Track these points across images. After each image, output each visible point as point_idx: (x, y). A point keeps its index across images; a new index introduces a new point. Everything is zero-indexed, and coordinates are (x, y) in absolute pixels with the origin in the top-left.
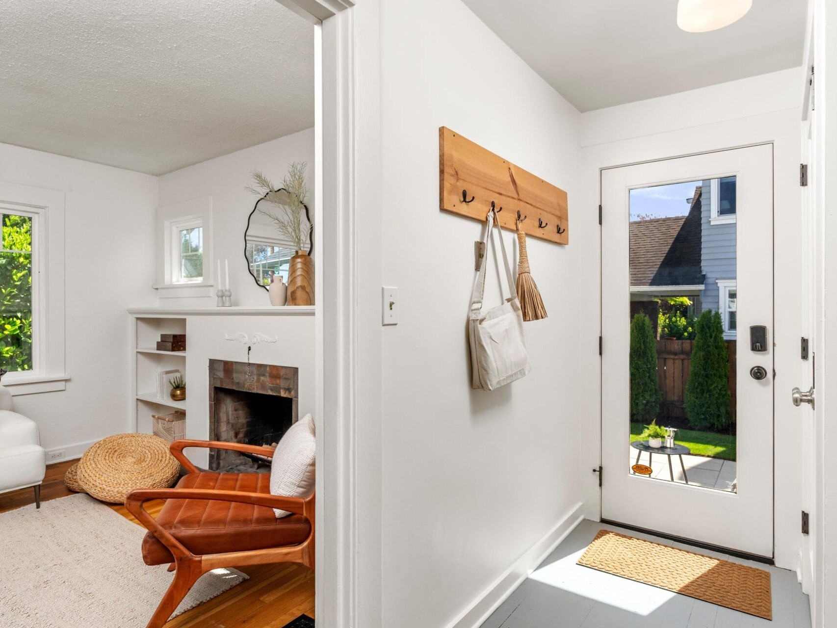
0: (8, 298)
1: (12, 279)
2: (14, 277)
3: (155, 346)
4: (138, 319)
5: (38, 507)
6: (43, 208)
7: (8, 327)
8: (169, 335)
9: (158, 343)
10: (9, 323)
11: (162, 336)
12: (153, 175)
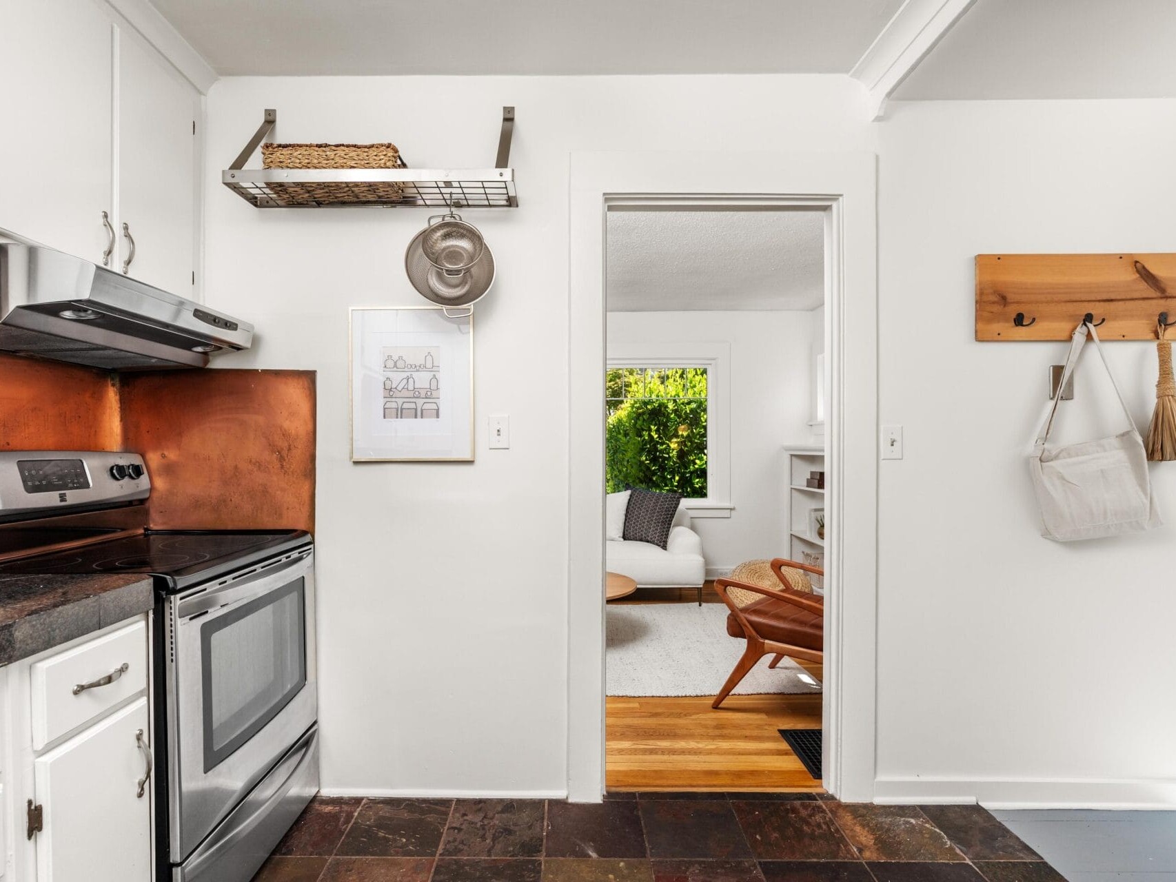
0: (698, 436)
1: (701, 420)
2: (702, 418)
3: (805, 483)
4: (792, 455)
5: (700, 605)
6: (714, 359)
7: (697, 461)
8: (817, 472)
9: (808, 479)
10: (698, 459)
11: (812, 473)
12: (807, 310)
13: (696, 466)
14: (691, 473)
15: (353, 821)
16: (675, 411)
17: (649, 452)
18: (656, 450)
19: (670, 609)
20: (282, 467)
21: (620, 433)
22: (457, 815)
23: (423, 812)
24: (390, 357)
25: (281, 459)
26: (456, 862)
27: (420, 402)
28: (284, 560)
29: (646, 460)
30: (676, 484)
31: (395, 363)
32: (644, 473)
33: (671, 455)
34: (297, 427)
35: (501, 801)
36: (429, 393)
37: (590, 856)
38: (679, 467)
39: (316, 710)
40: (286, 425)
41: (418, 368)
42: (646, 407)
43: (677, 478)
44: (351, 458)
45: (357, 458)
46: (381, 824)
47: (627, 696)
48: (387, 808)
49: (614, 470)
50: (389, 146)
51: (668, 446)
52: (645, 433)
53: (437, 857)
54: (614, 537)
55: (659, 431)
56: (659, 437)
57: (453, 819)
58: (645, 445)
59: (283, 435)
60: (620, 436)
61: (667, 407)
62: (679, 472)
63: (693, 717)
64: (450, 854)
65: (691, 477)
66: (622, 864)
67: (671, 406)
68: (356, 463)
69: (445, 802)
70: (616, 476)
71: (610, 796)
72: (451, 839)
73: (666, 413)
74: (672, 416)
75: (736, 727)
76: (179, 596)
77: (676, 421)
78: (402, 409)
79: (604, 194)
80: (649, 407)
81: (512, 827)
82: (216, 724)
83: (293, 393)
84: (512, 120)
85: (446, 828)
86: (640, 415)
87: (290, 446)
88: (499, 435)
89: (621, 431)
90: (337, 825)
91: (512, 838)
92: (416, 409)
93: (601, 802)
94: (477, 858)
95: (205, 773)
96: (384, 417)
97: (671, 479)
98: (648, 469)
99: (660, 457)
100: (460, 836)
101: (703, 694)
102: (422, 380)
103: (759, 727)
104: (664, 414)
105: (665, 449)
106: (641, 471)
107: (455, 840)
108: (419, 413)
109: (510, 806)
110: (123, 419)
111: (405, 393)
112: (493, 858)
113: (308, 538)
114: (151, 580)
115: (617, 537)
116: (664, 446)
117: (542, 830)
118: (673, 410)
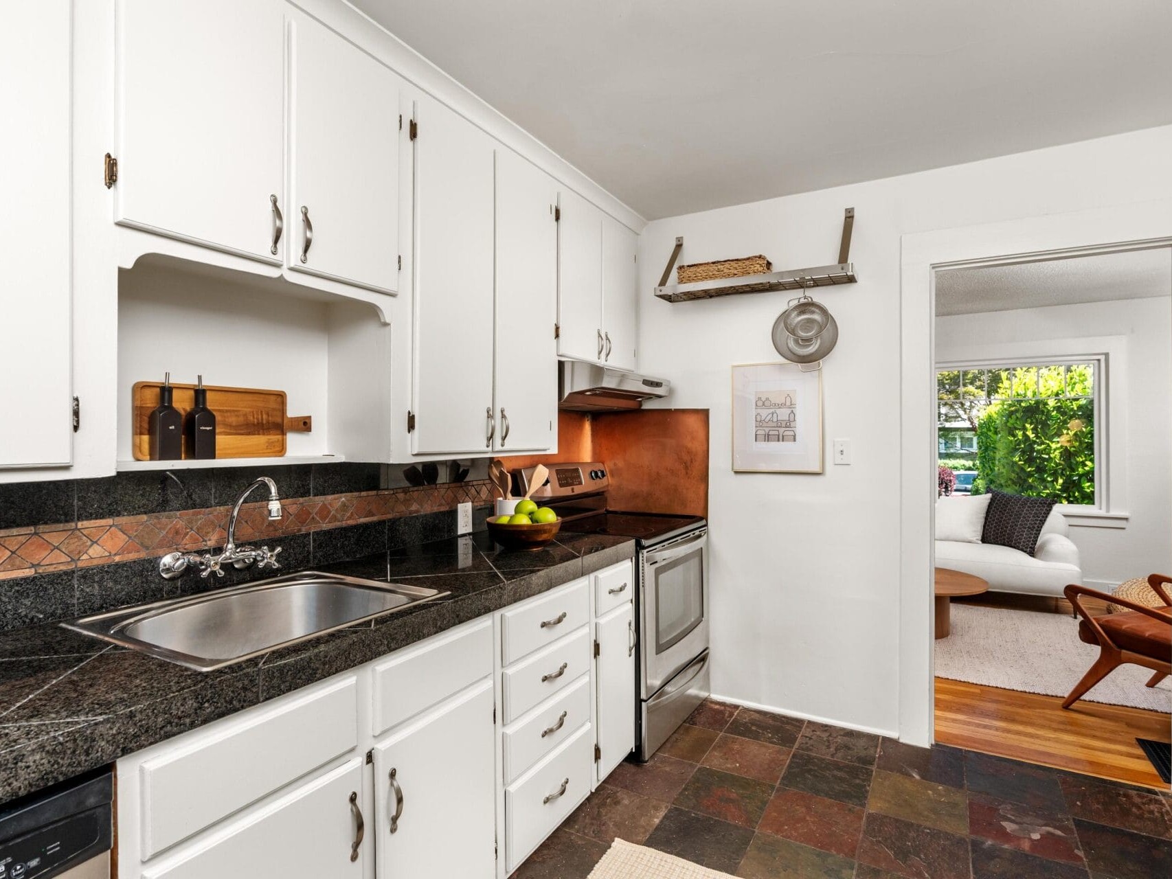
2: (1094, 416)
5: (1076, 618)
13: (1087, 468)
14: (1081, 476)
15: (734, 717)
16: (1058, 409)
17: (1023, 452)
18: (1032, 450)
19: (1037, 617)
20: (687, 473)
21: (990, 431)
22: (808, 730)
23: (783, 722)
24: (760, 399)
25: (686, 468)
26: (808, 755)
27: (782, 430)
28: (692, 536)
29: (1020, 460)
30: (1058, 487)
31: (764, 402)
32: (1017, 474)
33: (1052, 456)
34: (696, 446)
35: (843, 729)
36: (788, 424)
37: (914, 777)
38: (1063, 470)
39: (708, 641)
40: (690, 445)
41: (780, 406)
42: (1020, 405)
43: (1061, 481)
44: (733, 469)
45: (737, 468)
46: (753, 722)
47: (969, 683)
48: (757, 715)
49: (986, 468)
50: (760, 257)
51: (1048, 445)
52: (1020, 434)
53: (793, 750)
54: (972, 539)
55: (1037, 430)
56: (1037, 437)
57: (805, 731)
58: (1019, 445)
59: (688, 452)
60: (990, 433)
61: (1046, 404)
62: (1062, 475)
63: (1038, 710)
64: (803, 749)
65: (1079, 479)
66: (940, 788)
67: (1052, 403)
68: (736, 472)
69: (800, 722)
70: (988, 475)
71: (937, 746)
72: (804, 742)
73: (1046, 411)
74: (1054, 413)
75: (1087, 727)
76: (645, 551)
77: (1059, 418)
78: (768, 435)
79: (931, 265)
80: (1023, 404)
81: (851, 746)
82: (660, 629)
83: (693, 422)
84: (852, 217)
85: (800, 735)
86: (1011, 413)
87: (692, 459)
88: (842, 454)
89: (992, 428)
90: (723, 718)
91: (850, 752)
92: (779, 435)
93: (929, 748)
94: (823, 757)
95: (657, 654)
96: (756, 440)
97: (1052, 481)
98: (1022, 470)
99: (1036, 458)
100: (811, 742)
101: (1053, 694)
102: (783, 414)
103: (1113, 732)
104: (1043, 412)
105: (1045, 449)
106: (1013, 471)
107: (807, 743)
108: (781, 438)
109: (850, 734)
110: (593, 441)
111: (771, 424)
112: (835, 759)
113: (704, 522)
114: (634, 540)
115: (974, 539)
116: (1043, 446)
117: (876, 752)
118: (1054, 408)
